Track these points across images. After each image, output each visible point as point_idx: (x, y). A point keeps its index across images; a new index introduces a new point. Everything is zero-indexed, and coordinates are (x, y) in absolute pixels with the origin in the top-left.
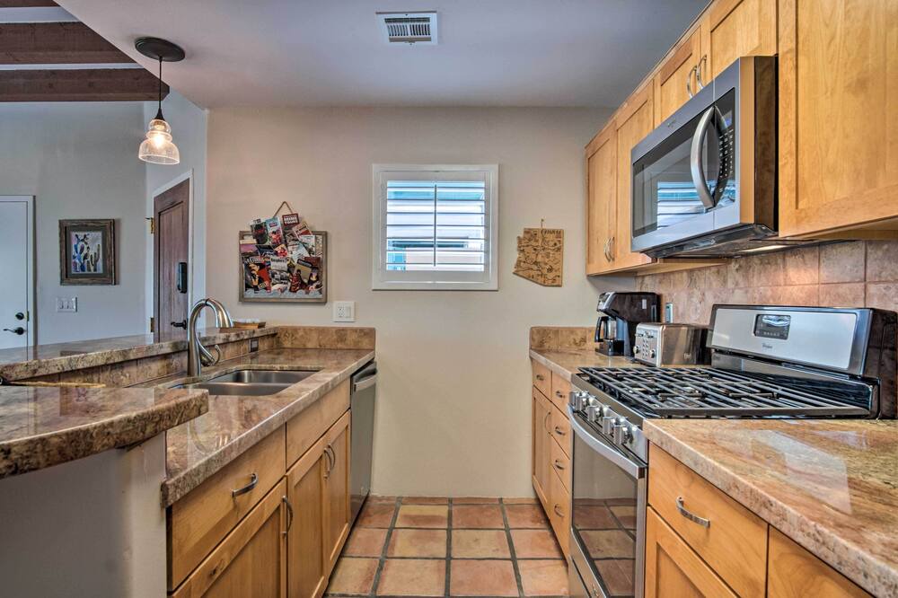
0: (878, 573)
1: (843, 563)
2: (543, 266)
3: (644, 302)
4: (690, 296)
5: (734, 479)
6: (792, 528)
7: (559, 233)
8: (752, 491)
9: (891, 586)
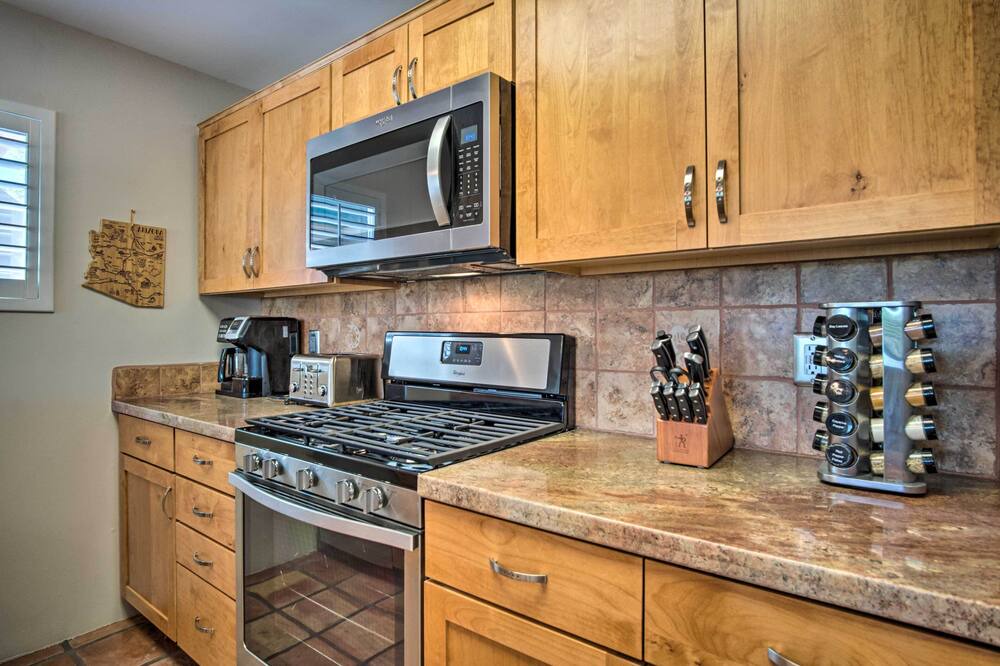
0: (799, 573)
1: (757, 574)
2: (135, 278)
3: (285, 329)
4: (345, 322)
5: (596, 521)
6: (688, 556)
7: (159, 234)
8: (625, 530)
9: (813, 581)
